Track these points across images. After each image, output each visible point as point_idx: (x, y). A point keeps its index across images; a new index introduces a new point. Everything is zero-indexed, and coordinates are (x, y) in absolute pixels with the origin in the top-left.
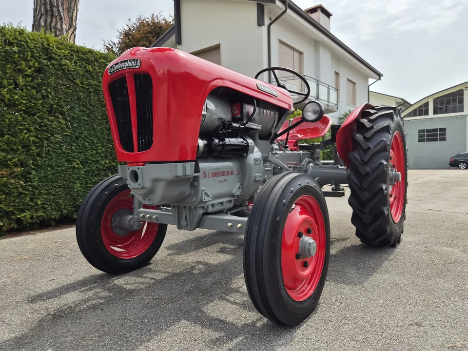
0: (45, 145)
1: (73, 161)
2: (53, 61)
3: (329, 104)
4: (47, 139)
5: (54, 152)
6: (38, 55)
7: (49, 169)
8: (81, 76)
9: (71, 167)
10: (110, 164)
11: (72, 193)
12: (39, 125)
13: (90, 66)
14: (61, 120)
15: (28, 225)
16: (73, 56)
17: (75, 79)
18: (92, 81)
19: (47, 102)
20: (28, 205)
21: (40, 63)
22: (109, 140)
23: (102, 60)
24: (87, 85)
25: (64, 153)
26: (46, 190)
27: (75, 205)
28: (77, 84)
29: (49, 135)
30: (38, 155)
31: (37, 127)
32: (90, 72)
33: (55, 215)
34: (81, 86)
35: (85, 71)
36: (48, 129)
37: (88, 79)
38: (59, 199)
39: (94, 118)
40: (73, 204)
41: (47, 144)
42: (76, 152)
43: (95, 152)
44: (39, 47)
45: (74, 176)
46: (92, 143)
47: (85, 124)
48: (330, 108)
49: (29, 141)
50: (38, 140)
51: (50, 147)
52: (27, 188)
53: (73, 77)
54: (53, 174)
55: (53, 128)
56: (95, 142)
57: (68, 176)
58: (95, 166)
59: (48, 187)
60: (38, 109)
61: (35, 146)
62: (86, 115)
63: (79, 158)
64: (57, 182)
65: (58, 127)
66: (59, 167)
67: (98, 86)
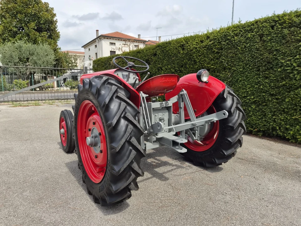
13: (250, 34)
14: (228, 73)
16: (242, 31)
32: (249, 38)
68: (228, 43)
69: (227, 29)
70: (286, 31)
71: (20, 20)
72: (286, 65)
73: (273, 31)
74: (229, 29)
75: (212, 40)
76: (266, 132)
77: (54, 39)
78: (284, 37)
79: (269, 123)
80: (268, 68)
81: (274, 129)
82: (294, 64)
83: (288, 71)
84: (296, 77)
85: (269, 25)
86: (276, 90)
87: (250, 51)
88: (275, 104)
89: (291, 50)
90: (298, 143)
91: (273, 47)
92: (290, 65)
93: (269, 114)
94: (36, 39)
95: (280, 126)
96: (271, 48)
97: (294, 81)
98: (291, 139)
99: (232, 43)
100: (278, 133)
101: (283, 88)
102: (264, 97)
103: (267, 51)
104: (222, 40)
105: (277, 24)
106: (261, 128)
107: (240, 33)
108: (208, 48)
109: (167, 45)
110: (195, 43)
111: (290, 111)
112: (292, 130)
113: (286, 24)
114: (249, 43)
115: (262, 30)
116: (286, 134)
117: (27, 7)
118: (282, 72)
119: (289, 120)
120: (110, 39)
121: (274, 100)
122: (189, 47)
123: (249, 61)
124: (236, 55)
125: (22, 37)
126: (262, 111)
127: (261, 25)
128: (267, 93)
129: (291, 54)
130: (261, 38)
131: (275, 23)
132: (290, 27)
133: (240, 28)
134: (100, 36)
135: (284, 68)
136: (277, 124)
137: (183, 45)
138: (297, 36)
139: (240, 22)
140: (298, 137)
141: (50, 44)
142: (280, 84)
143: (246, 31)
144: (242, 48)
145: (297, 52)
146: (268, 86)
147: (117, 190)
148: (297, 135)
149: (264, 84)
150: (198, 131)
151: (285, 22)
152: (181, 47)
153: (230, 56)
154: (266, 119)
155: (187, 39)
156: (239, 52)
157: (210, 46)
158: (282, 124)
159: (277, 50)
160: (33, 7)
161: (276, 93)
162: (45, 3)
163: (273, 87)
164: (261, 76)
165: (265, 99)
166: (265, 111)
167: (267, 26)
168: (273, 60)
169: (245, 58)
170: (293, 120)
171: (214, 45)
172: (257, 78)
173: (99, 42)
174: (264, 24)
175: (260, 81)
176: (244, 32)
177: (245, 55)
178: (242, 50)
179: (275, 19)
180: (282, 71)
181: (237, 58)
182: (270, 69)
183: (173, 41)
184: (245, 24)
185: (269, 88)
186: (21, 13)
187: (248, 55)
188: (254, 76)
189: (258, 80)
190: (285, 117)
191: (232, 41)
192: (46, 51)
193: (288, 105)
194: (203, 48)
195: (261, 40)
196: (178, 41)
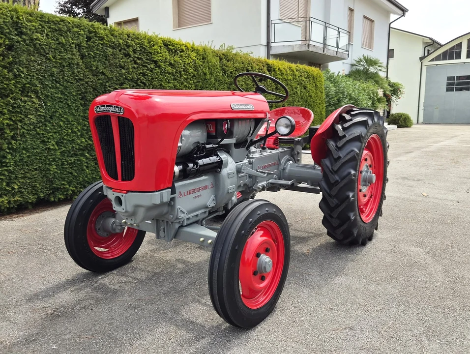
0: (20, 127)
1: (48, 142)
2: (24, 37)
3: (339, 50)
4: (20, 121)
5: (28, 134)
6: (8, 31)
7: (24, 152)
8: (53, 50)
9: (46, 149)
10: (87, 143)
11: (48, 175)
12: (12, 106)
13: (62, 38)
14: (34, 100)
15: (6, 210)
16: (44, 27)
17: (48, 54)
18: (65, 54)
19: (20, 82)
20: (5, 190)
21: (10, 39)
22: (85, 117)
23: (76, 29)
24: (60, 59)
25: (39, 134)
26: (21, 174)
27: (51, 187)
28: (49, 59)
29: (23, 116)
30: (13, 138)
31: (11, 108)
32: (63, 44)
33: (32, 198)
34: (54, 60)
35: (58, 43)
36: (21, 110)
37: (60, 52)
38: (35, 182)
39: (69, 95)
40: (49, 187)
41: (21, 126)
42: (51, 132)
43: (70, 131)
44: (9, 22)
45: (49, 157)
46: (67, 121)
47: (59, 102)
48: (339, 55)
49: (3, 124)
50: (12, 123)
51: (25, 129)
52: (3, 173)
53: (45, 51)
54: (28, 157)
55: (26, 109)
56: (71, 120)
57: (43, 158)
58: (71, 146)
59: (24, 171)
60: (11, 90)
61: (9, 129)
62: (60, 92)
63: (54, 138)
64: (32, 165)
65: (32, 107)
66: (34, 149)
67: (72, 59)
178: (55, 62)
187: (67, 72)
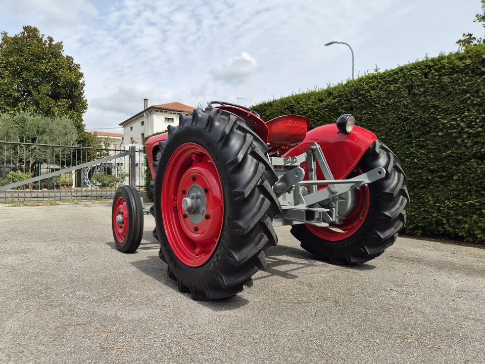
68: (360, 101)
69: (359, 81)
70: (446, 79)
71: (26, 80)
72: (450, 126)
73: (427, 80)
74: (360, 81)
75: (336, 97)
76: (426, 228)
77: (78, 111)
78: (444, 87)
79: (430, 214)
80: (423, 132)
81: (439, 223)
82: (462, 124)
83: (454, 135)
84: (467, 142)
85: (420, 73)
86: (438, 163)
87: (394, 110)
88: (438, 184)
89: (455, 105)
90: (477, 242)
91: (429, 102)
92: (455, 126)
93: (429, 201)
94: (49, 110)
95: (448, 218)
96: (425, 104)
97: (464, 149)
98: (467, 237)
99: (367, 100)
100: (446, 228)
101: (449, 160)
102: (421, 174)
103: (420, 108)
104: (351, 96)
105: (431, 70)
106: (419, 223)
107: (378, 86)
108: (330, 109)
109: (266, 108)
110: (311, 103)
111: (461, 194)
112: (466, 222)
113: (446, 69)
114: (392, 98)
115: (411, 80)
116: (458, 229)
117: (38, 62)
118: (445, 137)
119: (461, 207)
120: (165, 112)
121: (437, 179)
122: (301, 109)
123: (394, 123)
124: (374, 116)
125: (27, 106)
126: (419, 197)
127: (409, 73)
128: (425, 168)
129: (456, 110)
130: (409, 91)
131: (430, 69)
132: (451, 74)
133: (377, 79)
134: (150, 108)
135: (448, 131)
136: (443, 214)
137: (291, 106)
138: (463, 85)
139: (376, 71)
140: (476, 232)
141: (71, 118)
142: (444, 154)
143: (387, 82)
144: (382, 106)
145: (465, 107)
146: (425, 158)
147: (242, 260)
148: (475, 230)
149: (419, 156)
150: (335, 208)
151: (443, 67)
152: (288, 109)
153: (366, 117)
154: (426, 209)
155: (297, 99)
156: (378, 111)
157: (334, 106)
158: (450, 215)
159: (434, 106)
160: (49, 62)
161: (438, 168)
162: (67, 56)
163: (432, 160)
164: (414, 145)
165: (422, 178)
166: (423, 196)
167: (417, 74)
168: (430, 121)
169: (387, 119)
170: (467, 207)
171: (339, 105)
172: (407, 148)
173: (148, 117)
174: (413, 71)
175: (412, 152)
176: (383, 83)
177: (388, 116)
178: (382, 109)
179: (429, 64)
180: (444, 135)
181: (376, 120)
182: (426, 134)
183: (275, 101)
184: (384, 73)
185: (427, 161)
186: (28, 70)
187: (392, 115)
188: (404, 145)
189: (409, 150)
190: (454, 203)
191: (367, 97)
192: (65, 127)
193: (458, 185)
194: (323, 109)
195: (409, 94)
196: (283, 102)
